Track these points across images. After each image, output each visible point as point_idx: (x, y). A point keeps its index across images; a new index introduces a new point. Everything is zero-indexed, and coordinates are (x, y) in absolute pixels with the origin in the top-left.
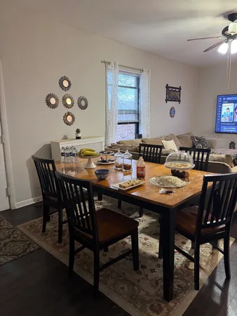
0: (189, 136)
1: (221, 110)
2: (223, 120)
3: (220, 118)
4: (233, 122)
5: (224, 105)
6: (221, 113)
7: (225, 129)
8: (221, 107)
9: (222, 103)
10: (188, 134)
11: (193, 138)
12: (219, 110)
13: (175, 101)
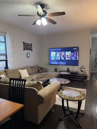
0: (36, 67)
1: (51, 55)
2: (52, 59)
3: (51, 58)
4: (56, 60)
5: (52, 52)
6: (51, 56)
7: (53, 63)
8: (51, 54)
9: (51, 52)
10: (36, 66)
11: (38, 67)
12: (50, 55)
13: (29, 50)
